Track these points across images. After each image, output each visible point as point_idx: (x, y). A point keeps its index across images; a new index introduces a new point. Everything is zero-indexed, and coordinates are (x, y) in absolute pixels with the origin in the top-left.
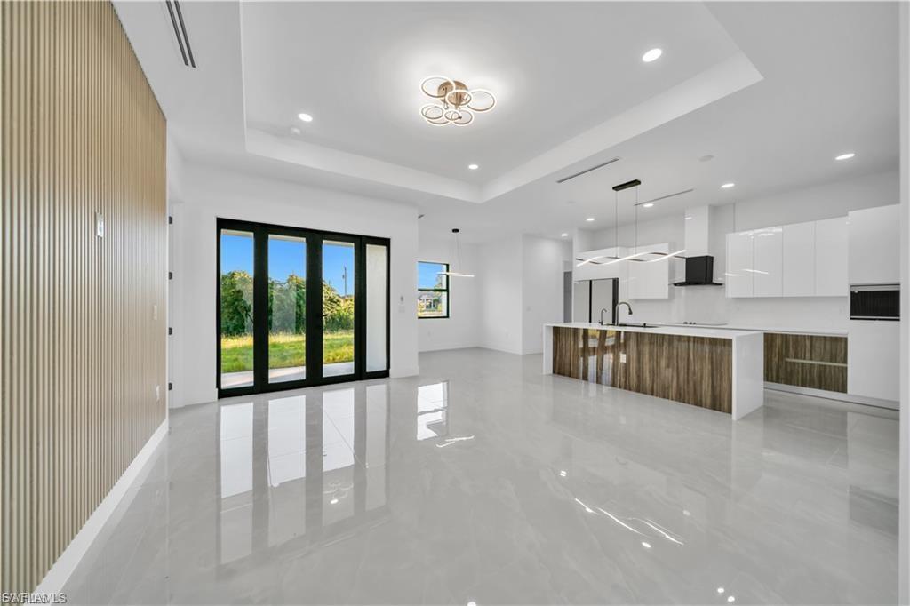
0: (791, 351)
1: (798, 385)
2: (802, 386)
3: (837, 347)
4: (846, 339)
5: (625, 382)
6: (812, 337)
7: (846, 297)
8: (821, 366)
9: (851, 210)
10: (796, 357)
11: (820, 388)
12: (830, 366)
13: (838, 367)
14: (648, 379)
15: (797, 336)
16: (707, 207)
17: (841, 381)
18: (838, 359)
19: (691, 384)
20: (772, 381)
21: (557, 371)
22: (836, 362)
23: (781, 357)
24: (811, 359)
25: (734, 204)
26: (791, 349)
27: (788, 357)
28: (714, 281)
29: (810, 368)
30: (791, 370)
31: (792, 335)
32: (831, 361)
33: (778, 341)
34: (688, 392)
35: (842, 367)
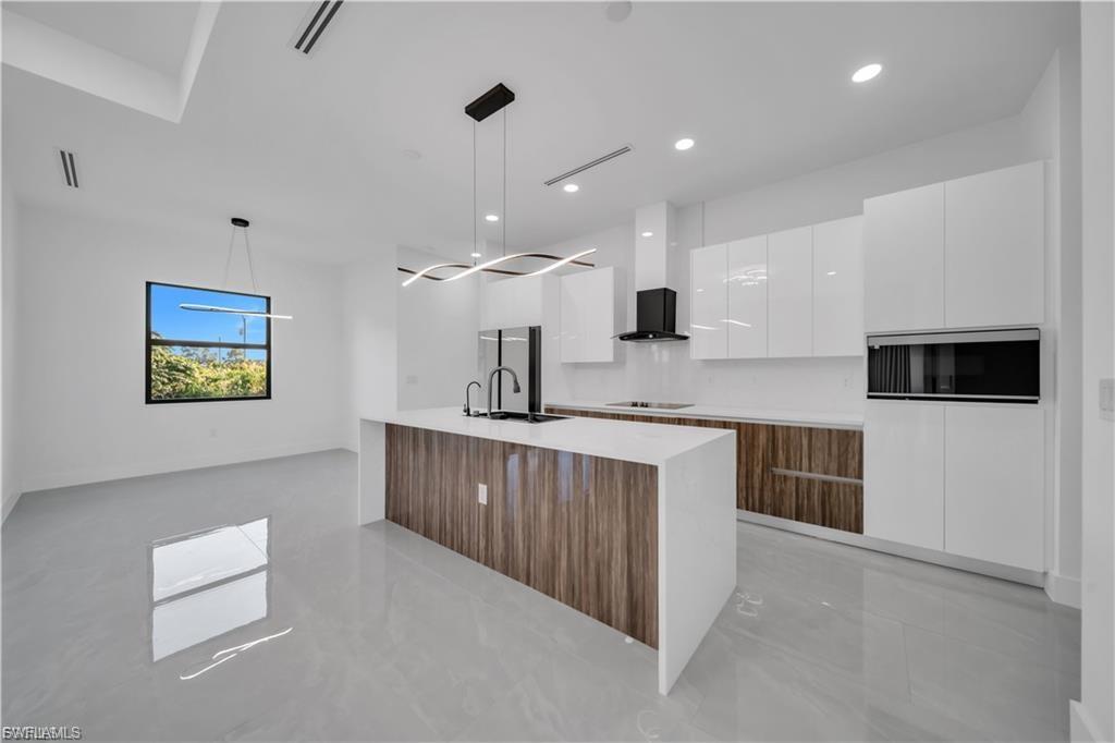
0: (781, 456)
1: (791, 519)
2: (797, 520)
3: (846, 446)
4: (861, 433)
5: (486, 548)
6: (810, 429)
7: (861, 357)
8: (824, 482)
9: (868, 197)
10: (788, 467)
11: (824, 525)
12: (838, 484)
13: (850, 485)
14: (521, 545)
15: (788, 428)
16: (664, 204)
17: (854, 511)
18: (850, 471)
19: (592, 565)
20: (754, 510)
21: (390, 515)
22: (846, 476)
23: (767, 467)
24: (810, 471)
25: (703, 203)
26: (781, 452)
27: (777, 467)
28: (678, 332)
29: (809, 484)
30: (782, 491)
31: (782, 427)
32: (839, 475)
33: (762, 438)
34: (587, 586)
35: (856, 487)
